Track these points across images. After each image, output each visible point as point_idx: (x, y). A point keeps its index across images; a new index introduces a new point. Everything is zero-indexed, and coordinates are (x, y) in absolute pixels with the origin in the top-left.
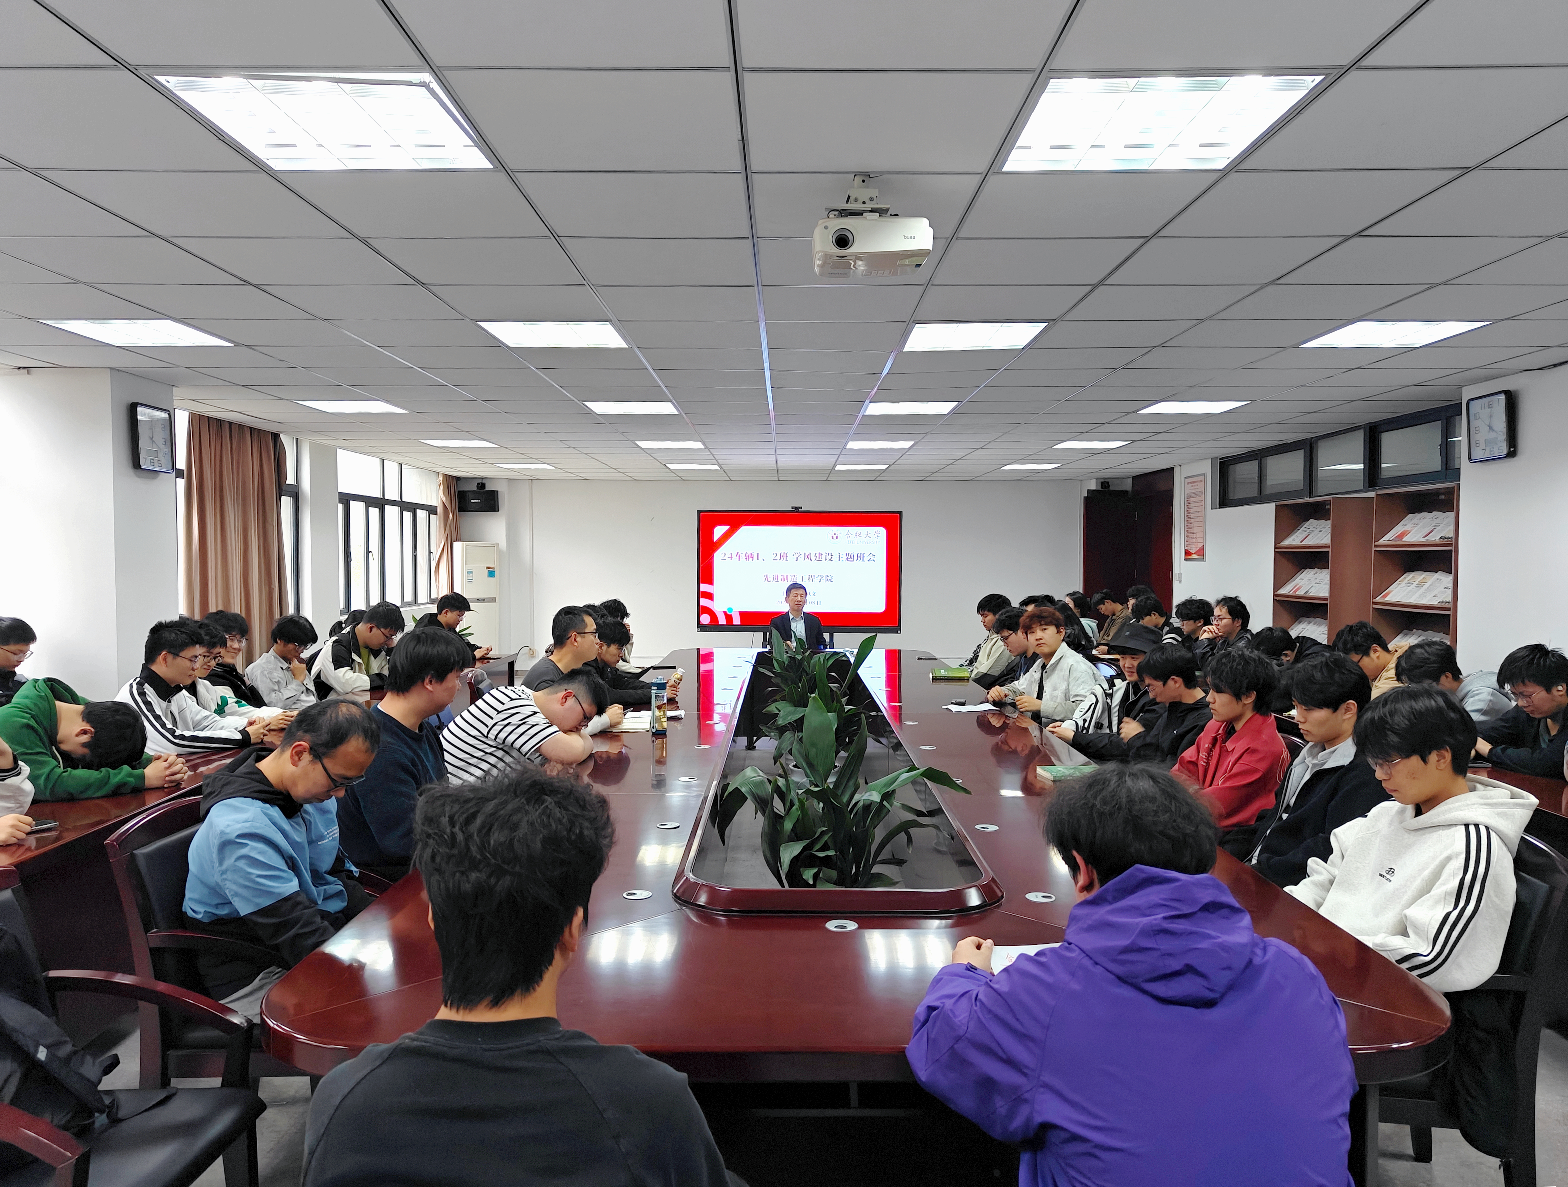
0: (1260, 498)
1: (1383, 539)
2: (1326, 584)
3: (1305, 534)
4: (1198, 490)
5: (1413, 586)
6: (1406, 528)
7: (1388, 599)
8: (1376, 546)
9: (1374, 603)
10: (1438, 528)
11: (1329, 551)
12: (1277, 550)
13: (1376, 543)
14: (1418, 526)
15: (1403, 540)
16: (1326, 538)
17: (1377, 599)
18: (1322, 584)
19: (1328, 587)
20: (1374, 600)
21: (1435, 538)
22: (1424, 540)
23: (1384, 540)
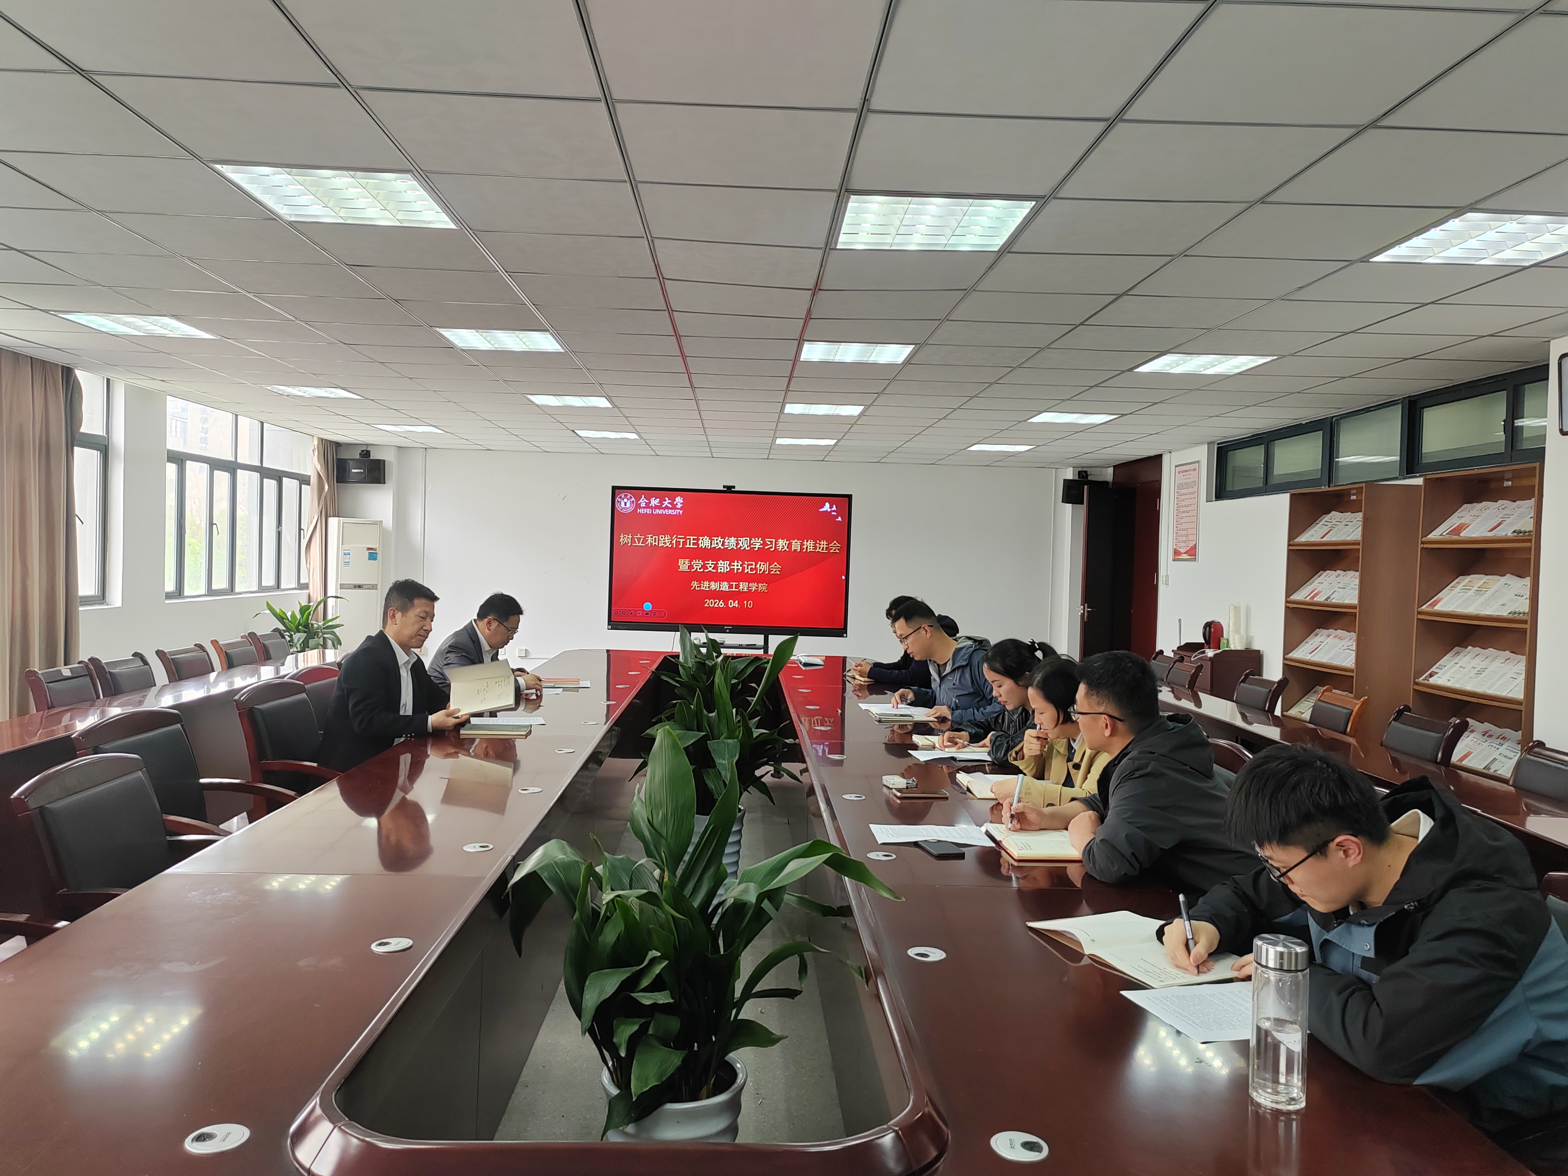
0: (1268, 487)
1: (1433, 533)
2: (1352, 589)
3: (1326, 529)
4: (1190, 480)
5: (1471, 593)
6: (1462, 521)
7: (1438, 608)
8: (1422, 543)
9: (1419, 613)
10: (1508, 520)
11: (1359, 549)
12: (1291, 548)
13: (1424, 539)
14: (1480, 518)
15: (1461, 535)
16: (1354, 533)
17: (1423, 607)
18: (1347, 588)
19: (1357, 592)
20: (1419, 609)
21: (1506, 531)
22: (1491, 534)
23: (1434, 535)
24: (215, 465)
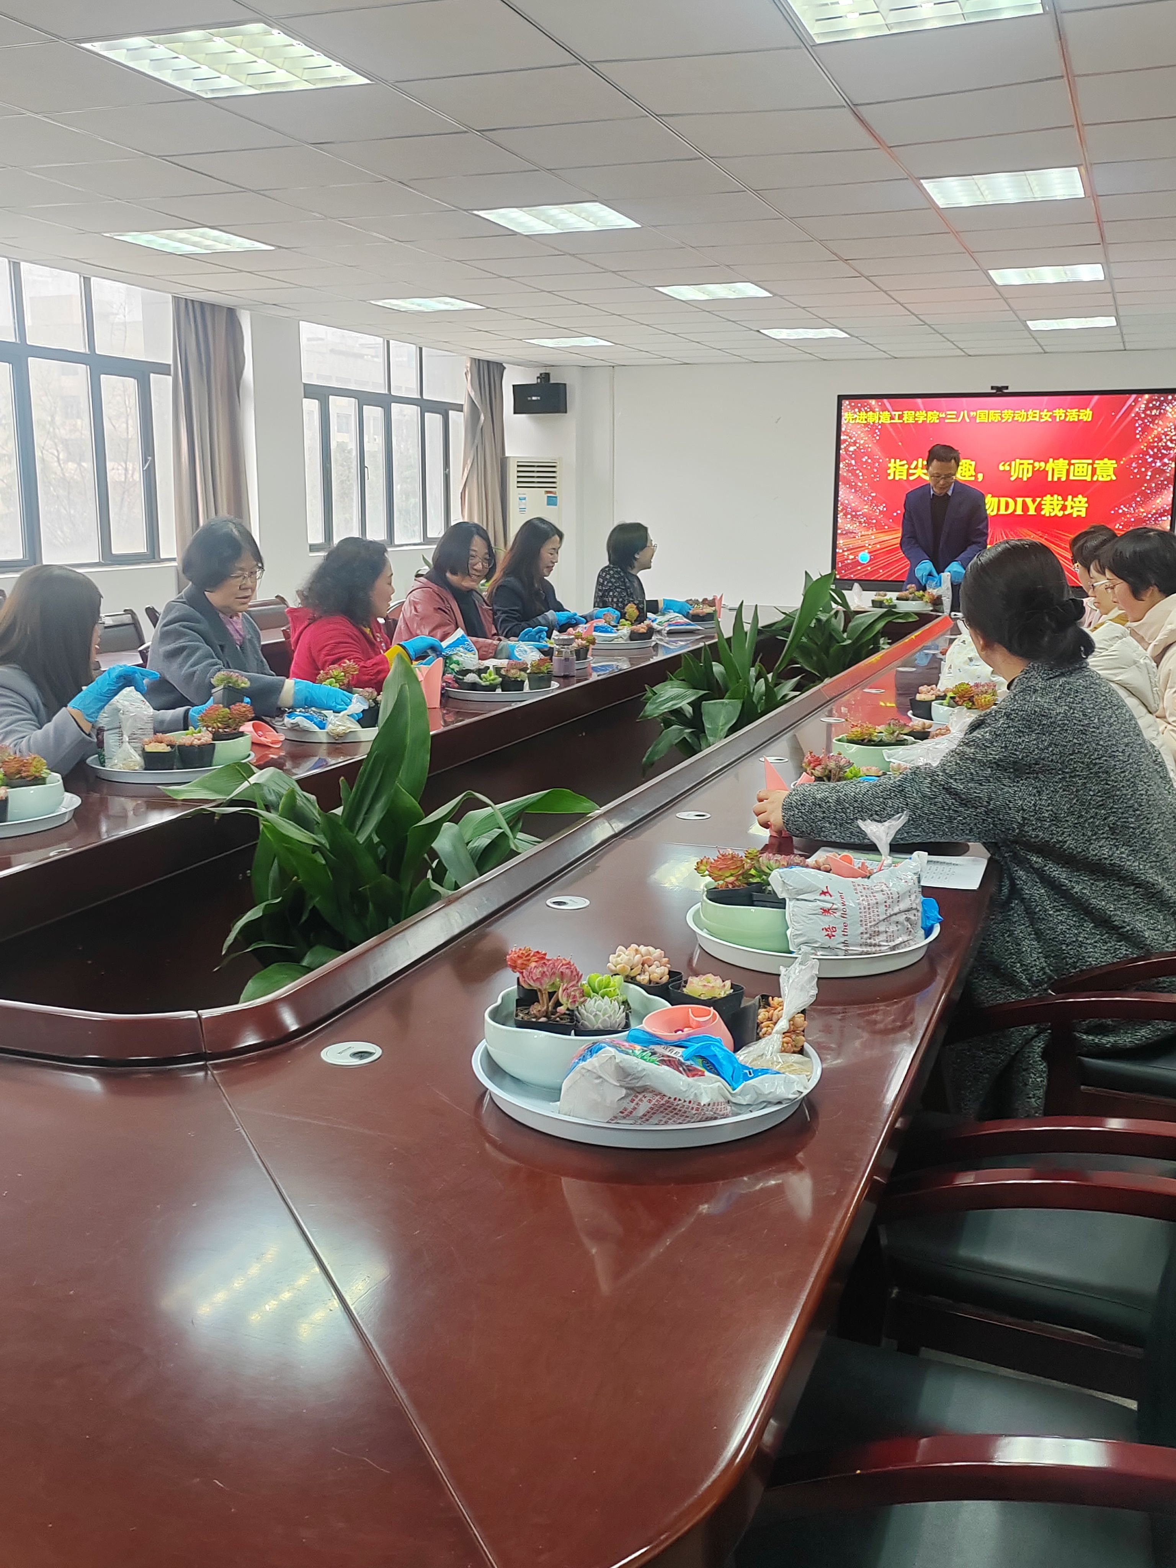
24: (364, 399)
